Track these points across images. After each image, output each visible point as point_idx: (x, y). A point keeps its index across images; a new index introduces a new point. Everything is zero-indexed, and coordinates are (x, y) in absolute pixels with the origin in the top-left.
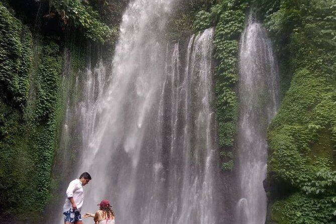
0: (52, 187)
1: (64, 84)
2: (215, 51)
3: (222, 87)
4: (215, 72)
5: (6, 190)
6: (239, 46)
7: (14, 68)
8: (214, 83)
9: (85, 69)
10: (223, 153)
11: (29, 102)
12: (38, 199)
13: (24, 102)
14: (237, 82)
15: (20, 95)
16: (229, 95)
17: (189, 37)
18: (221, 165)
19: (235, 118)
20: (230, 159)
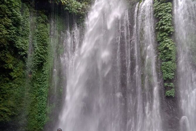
0: (48, 112)
1: (52, 42)
2: (155, 12)
3: (163, 36)
4: (156, 27)
5: (17, 116)
6: (173, 6)
7: (18, 32)
8: (156, 34)
9: (65, 31)
10: (166, 84)
11: (29, 55)
12: (39, 121)
13: (26, 55)
14: (173, 32)
15: (23, 51)
16: (168, 42)
17: (135, 5)
18: (165, 93)
19: (174, 58)
20: (171, 88)
